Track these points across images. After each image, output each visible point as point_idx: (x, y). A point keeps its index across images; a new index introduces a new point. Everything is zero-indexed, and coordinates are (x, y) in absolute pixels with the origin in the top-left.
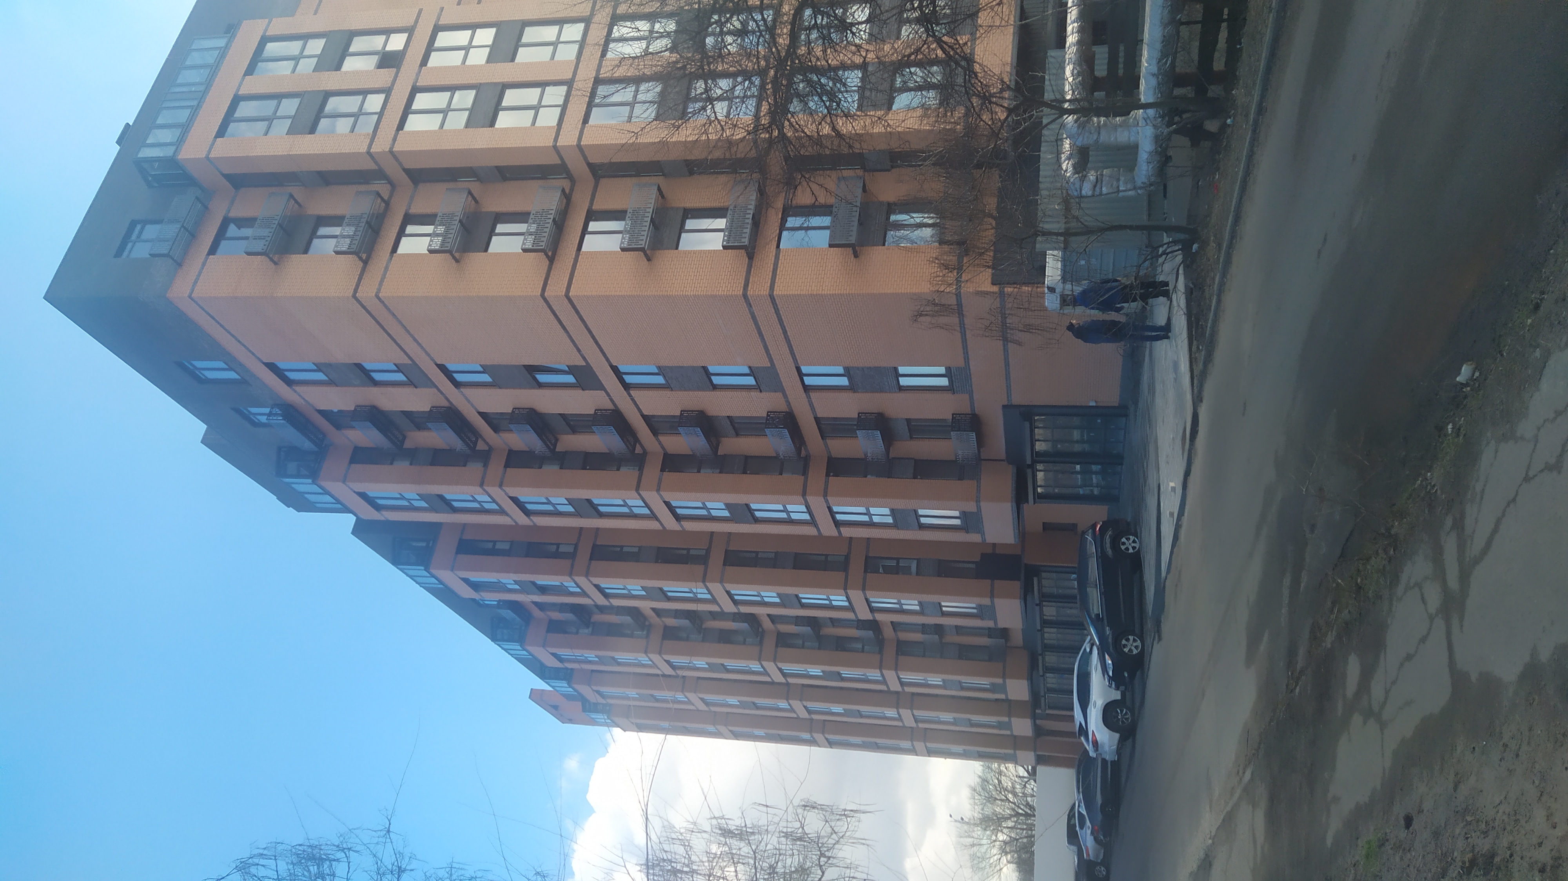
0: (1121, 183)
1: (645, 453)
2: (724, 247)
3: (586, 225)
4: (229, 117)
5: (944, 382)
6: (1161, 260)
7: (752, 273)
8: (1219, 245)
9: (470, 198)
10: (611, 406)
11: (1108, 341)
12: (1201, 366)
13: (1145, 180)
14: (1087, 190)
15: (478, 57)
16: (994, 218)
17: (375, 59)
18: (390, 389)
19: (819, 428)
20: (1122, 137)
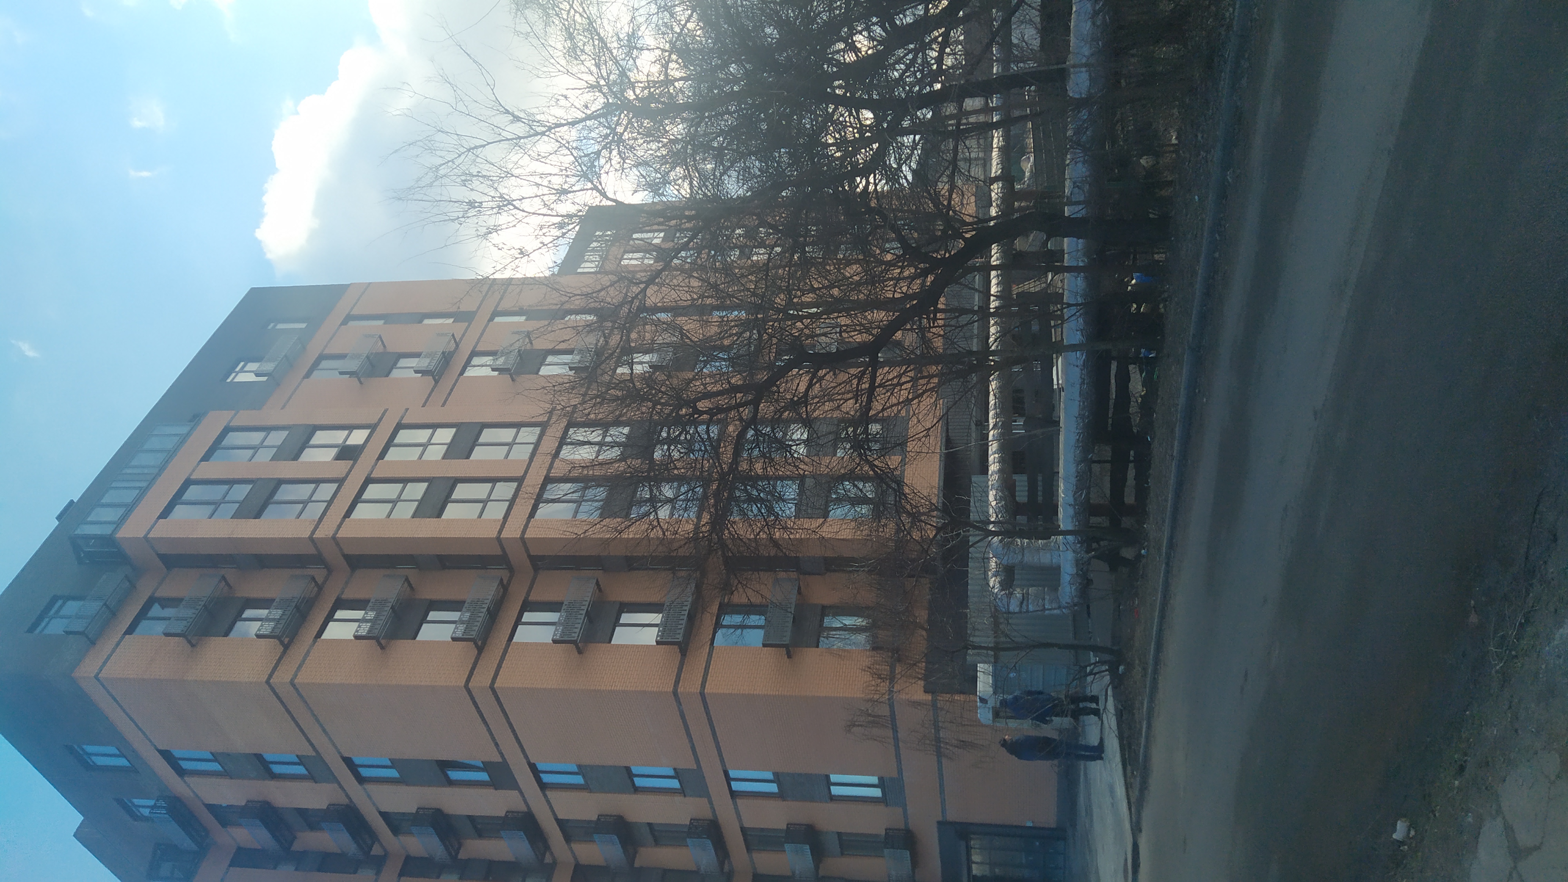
0: (1046, 602)
1: (555, 863)
2: (658, 643)
3: (520, 615)
4: (176, 499)
5: (877, 793)
6: (1089, 679)
7: (684, 670)
8: (1145, 669)
9: (406, 585)
10: (523, 808)
11: (1041, 759)
12: (1137, 793)
13: (1069, 601)
14: (1014, 607)
15: (435, 453)
16: (926, 630)
17: (333, 452)
18: (288, 784)
19: (745, 840)
20: (1045, 558)
